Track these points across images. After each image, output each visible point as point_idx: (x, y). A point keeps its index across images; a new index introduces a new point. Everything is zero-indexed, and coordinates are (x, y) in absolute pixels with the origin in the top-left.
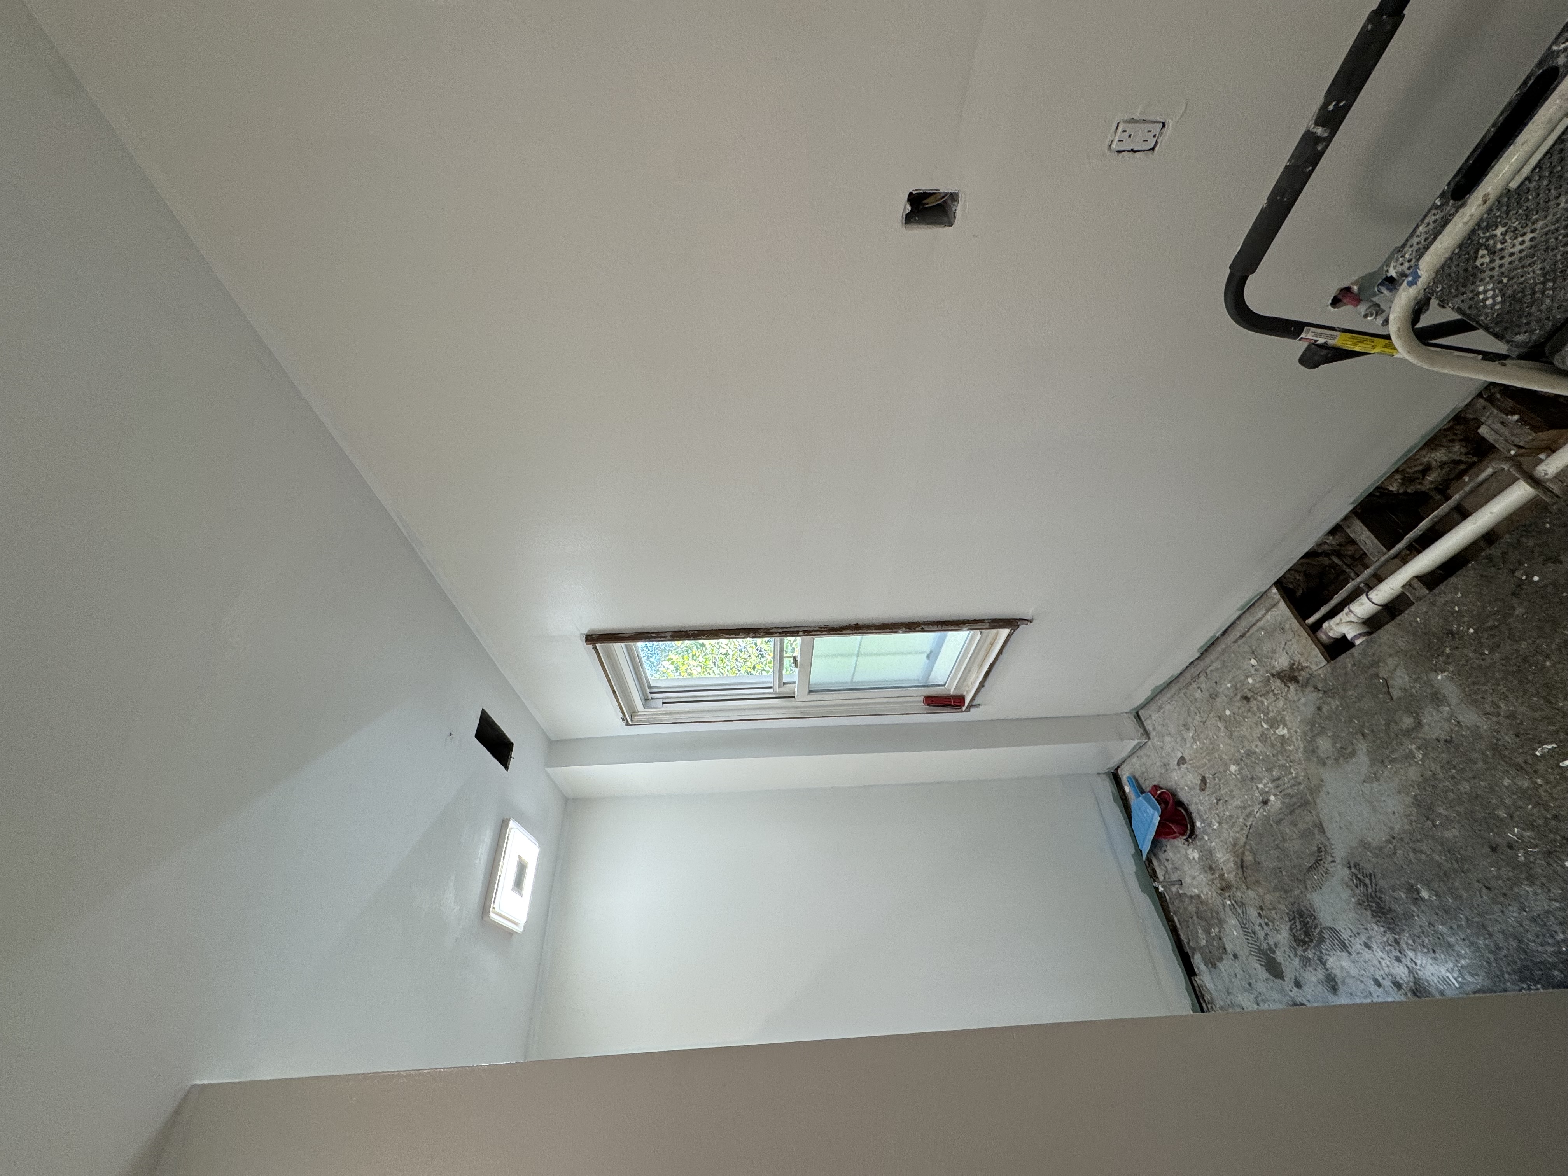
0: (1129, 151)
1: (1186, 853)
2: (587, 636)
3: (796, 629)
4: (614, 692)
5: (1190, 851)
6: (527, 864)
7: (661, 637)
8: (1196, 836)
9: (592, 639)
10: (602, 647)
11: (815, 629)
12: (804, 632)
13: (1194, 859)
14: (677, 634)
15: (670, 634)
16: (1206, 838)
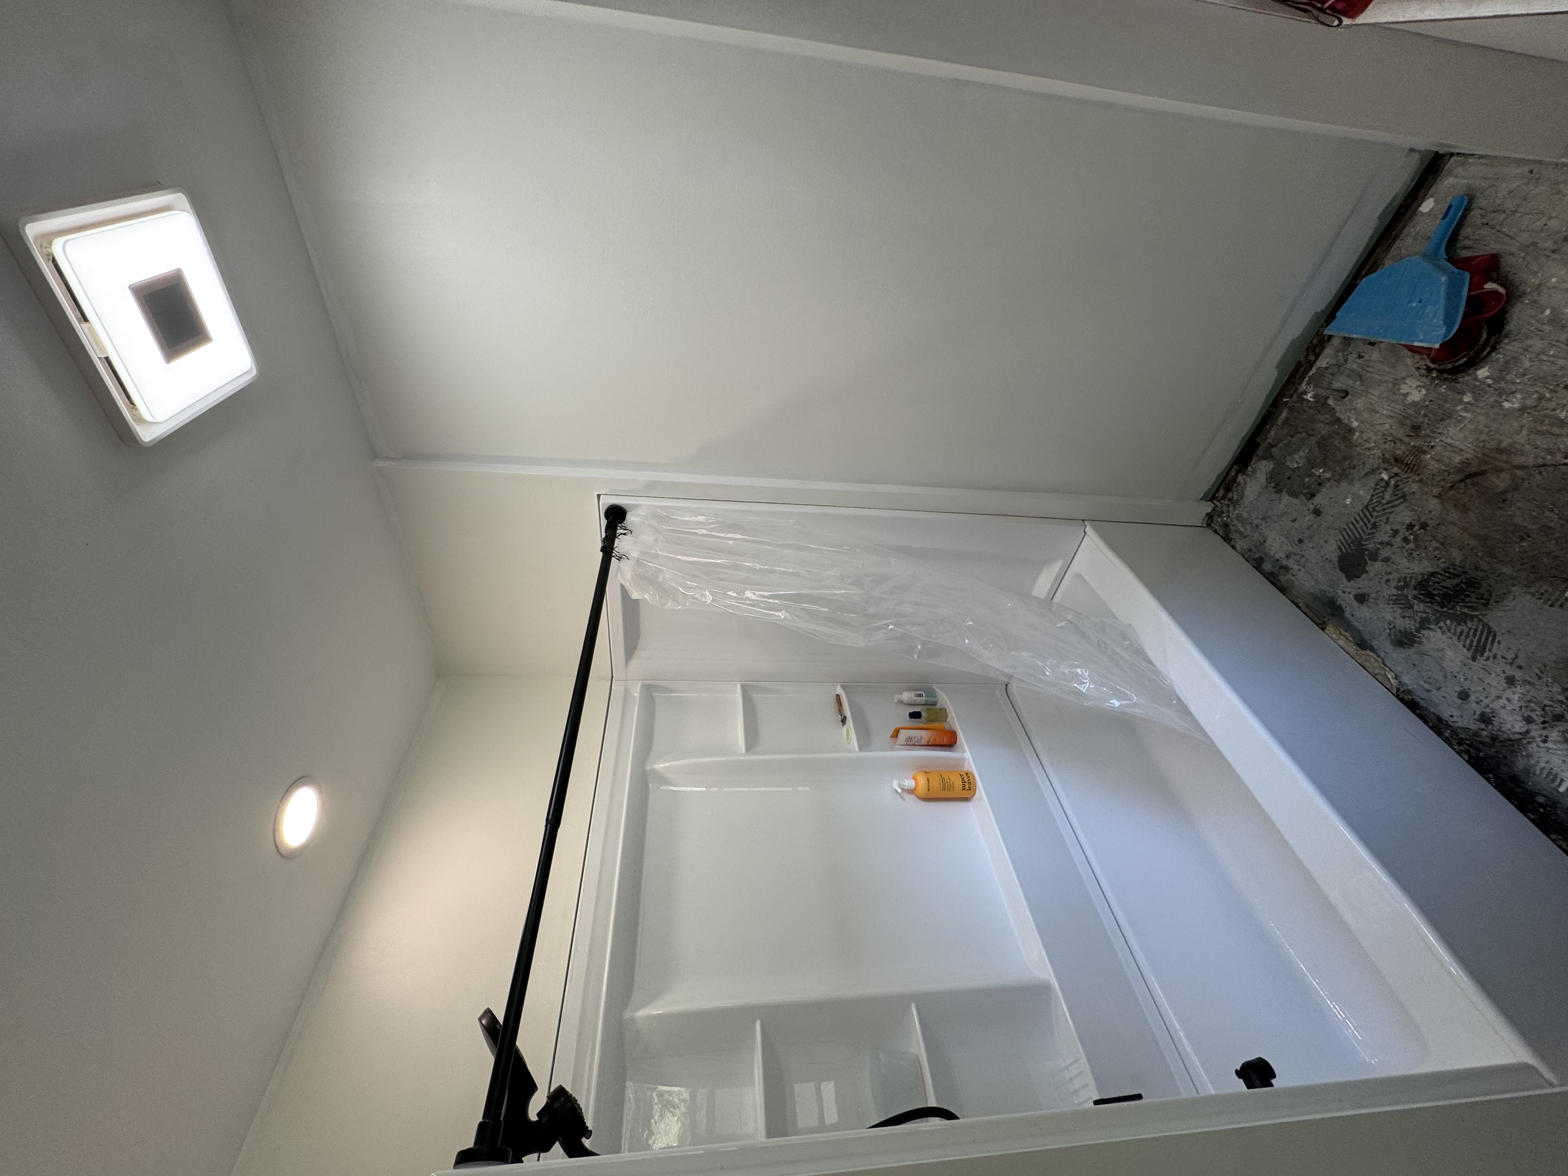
1: (1404, 379)
5: (1414, 383)
8: (1455, 381)
13: (1406, 395)
16: (1467, 398)
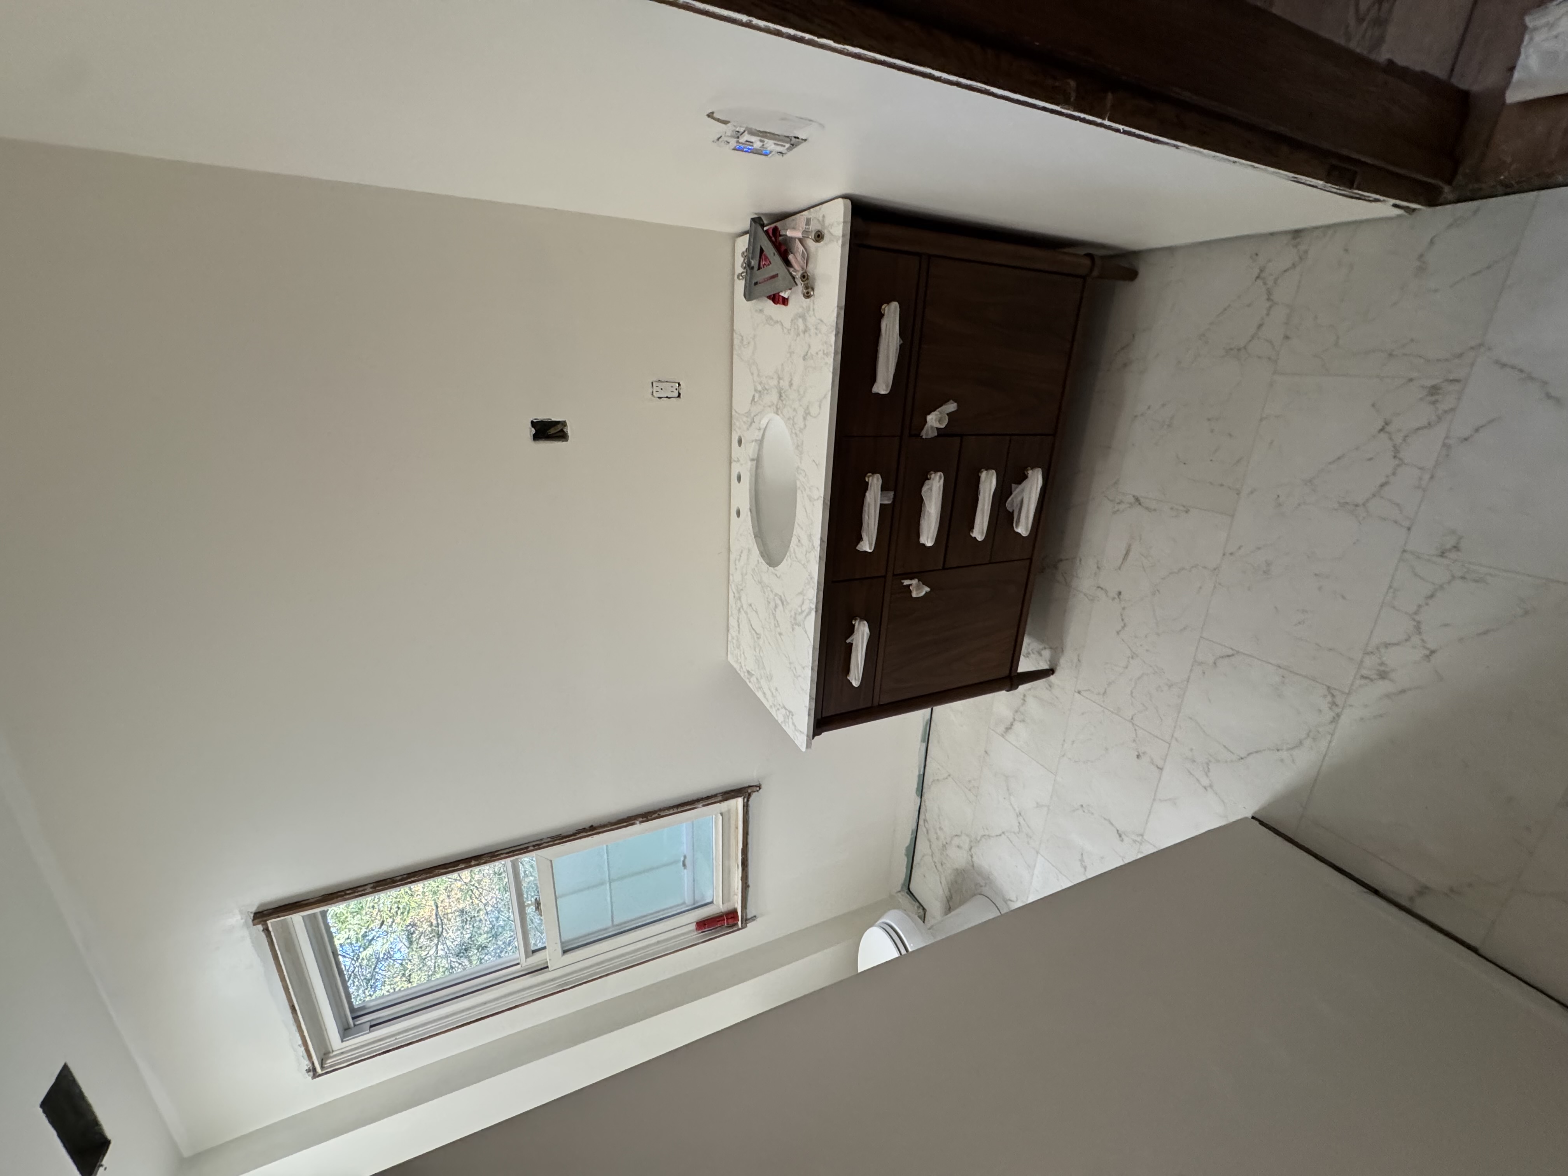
0: (665, 398)
2: (255, 913)
3: (526, 846)
7: (359, 892)
9: (263, 915)
10: (273, 924)
11: (546, 840)
12: (534, 846)
14: (381, 883)
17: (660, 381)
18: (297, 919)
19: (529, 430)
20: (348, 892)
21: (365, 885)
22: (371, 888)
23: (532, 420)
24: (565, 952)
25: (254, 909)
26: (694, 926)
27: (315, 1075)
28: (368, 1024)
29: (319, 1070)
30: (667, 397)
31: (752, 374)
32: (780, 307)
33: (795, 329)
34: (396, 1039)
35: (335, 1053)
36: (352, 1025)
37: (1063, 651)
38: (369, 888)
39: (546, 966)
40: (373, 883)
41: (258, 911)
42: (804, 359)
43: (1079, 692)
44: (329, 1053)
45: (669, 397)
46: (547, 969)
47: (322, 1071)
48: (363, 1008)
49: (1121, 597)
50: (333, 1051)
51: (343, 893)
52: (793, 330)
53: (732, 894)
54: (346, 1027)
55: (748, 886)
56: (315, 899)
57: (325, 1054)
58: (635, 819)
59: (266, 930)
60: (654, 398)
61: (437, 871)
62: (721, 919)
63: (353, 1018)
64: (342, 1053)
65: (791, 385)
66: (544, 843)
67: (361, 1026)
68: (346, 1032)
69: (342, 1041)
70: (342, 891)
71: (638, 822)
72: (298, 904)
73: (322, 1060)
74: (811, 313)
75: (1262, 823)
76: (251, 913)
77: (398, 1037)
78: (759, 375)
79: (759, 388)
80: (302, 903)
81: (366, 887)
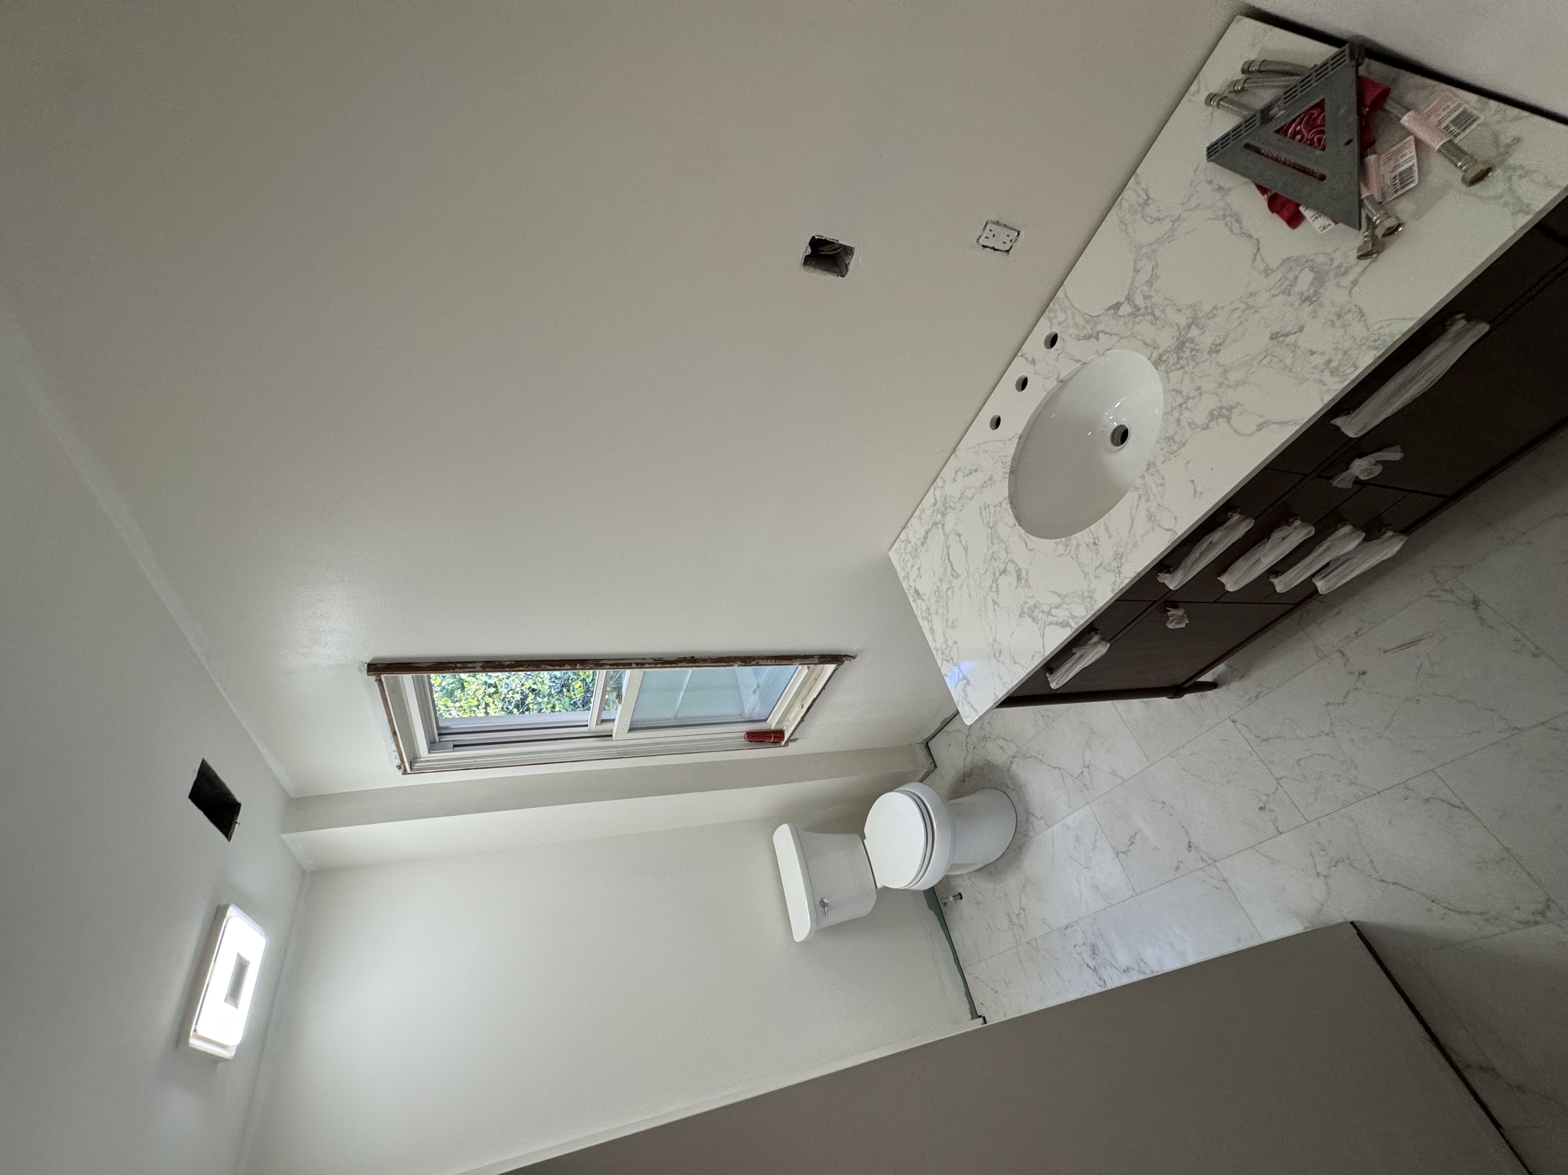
0: (991, 248)
2: (369, 665)
3: (629, 661)
4: (394, 733)
6: (248, 963)
7: (469, 668)
9: (376, 668)
10: (385, 678)
11: (649, 661)
12: (637, 664)
14: (490, 664)
15: (481, 665)
17: (997, 223)
18: (407, 680)
19: (805, 248)
20: (458, 665)
21: (475, 662)
22: (481, 667)
23: (814, 235)
24: (631, 730)
25: (368, 661)
26: (743, 734)
27: (405, 772)
28: (452, 744)
29: (409, 770)
30: (993, 248)
31: (1136, 271)
32: (1278, 223)
33: (1284, 278)
34: (475, 761)
35: (421, 759)
36: (438, 740)
37: (1242, 677)
38: (478, 667)
39: (610, 734)
40: (483, 662)
41: (372, 663)
42: (1274, 337)
43: (1234, 722)
44: (417, 758)
45: (996, 248)
46: (610, 738)
47: (411, 770)
48: (447, 728)
49: (1362, 677)
50: (420, 758)
51: (453, 665)
52: (1279, 275)
53: (786, 719)
54: (433, 741)
55: (803, 721)
56: (427, 664)
57: (413, 758)
58: (734, 662)
59: (380, 682)
60: (977, 245)
61: (544, 666)
62: (770, 735)
63: (439, 735)
64: (428, 761)
65: (1215, 349)
66: (647, 663)
67: (446, 743)
68: (432, 745)
69: (429, 753)
70: (453, 663)
71: (736, 665)
72: (407, 665)
73: (411, 762)
74: (1346, 281)
75: (1360, 934)
76: (365, 663)
77: (477, 760)
78: (1150, 283)
79: (1139, 300)
80: (414, 664)
81: (475, 665)
